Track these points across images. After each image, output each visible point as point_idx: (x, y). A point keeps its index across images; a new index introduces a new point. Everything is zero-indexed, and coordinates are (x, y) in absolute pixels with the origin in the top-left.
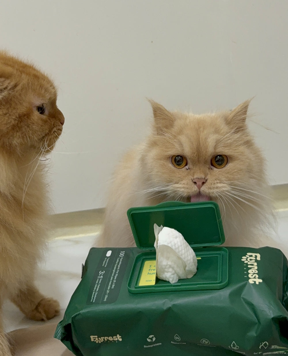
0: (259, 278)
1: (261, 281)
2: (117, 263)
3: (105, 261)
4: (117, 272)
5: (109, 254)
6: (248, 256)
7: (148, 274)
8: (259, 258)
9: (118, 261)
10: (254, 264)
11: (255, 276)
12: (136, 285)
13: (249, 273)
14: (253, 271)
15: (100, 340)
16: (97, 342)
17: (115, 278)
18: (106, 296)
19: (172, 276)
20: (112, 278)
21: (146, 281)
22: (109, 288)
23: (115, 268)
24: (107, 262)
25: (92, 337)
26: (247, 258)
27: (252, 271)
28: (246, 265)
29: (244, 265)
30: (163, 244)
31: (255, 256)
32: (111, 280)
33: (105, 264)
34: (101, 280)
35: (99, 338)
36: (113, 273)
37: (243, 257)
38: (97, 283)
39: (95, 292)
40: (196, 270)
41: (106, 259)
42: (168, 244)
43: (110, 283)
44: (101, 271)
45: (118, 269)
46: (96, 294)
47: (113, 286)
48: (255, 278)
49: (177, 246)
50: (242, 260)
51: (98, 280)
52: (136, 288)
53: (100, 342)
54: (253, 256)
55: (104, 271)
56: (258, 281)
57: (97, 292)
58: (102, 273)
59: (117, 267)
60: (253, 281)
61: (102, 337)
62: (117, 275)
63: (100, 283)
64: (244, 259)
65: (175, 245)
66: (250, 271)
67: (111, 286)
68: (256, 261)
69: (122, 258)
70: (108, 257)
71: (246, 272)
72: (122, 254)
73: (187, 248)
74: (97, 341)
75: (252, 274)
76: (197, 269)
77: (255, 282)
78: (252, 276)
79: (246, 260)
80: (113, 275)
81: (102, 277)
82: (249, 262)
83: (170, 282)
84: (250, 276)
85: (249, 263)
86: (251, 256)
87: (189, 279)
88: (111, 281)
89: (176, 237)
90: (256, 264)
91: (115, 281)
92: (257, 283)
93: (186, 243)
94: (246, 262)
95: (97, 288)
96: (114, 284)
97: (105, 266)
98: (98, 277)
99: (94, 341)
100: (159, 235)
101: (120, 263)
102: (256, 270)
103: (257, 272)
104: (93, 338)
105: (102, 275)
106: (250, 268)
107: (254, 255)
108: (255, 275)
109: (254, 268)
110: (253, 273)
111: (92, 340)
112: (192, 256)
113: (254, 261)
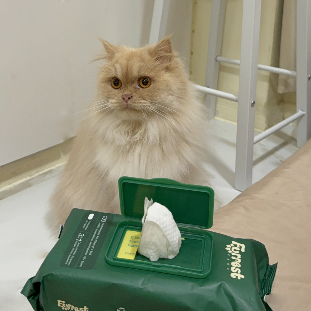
0: (241, 273)
1: (243, 277)
2: (98, 227)
3: (85, 224)
4: (97, 238)
5: (91, 217)
6: (233, 246)
7: (128, 246)
8: (243, 250)
9: (99, 225)
10: (238, 256)
11: (238, 271)
12: (114, 256)
13: (232, 266)
14: (237, 264)
15: (67, 306)
16: (63, 309)
17: (94, 244)
18: (82, 262)
19: (153, 254)
20: (90, 244)
21: (126, 253)
22: (86, 254)
23: (95, 233)
24: (88, 225)
25: (59, 301)
26: (232, 247)
27: (235, 264)
28: (229, 255)
29: (228, 255)
30: (151, 220)
31: (239, 247)
32: (89, 245)
33: (86, 227)
34: (79, 244)
35: (66, 305)
36: (93, 238)
37: (228, 246)
38: (74, 246)
39: (72, 255)
40: (178, 251)
41: (87, 221)
42: (156, 221)
43: (88, 249)
44: (80, 234)
45: (98, 234)
46: (72, 258)
47: (91, 252)
48: (237, 273)
49: (165, 225)
50: (227, 249)
51: (76, 243)
52: (114, 259)
53: (66, 309)
54: (237, 246)
55: (83, 234)
56: (240, 276)
57: (73, 256)
58: (81, 235)
59: (98, 232)
60: (235, 276)
61: (70, 304)
62: (96, 241)
63: (77, 247)
64: (228, 247)
65: (163, 223)
66: (233, 263)
67: (89, 252)
68: (241, 253)
69: (104, 223)
70: (89, 220)
71: (228, 264)
72: (104, 219)
73: (175, 228)
74: (63, 307)
75: (235, 268)
76: (180, 250)
77: (237, 277)
78: (235, 269)
79: (230, 249)
80: (92, 240)
81: (81, 240)
82: (233, 252)
83: (150, 259)
84: (232, 269)
85: (233, 254)
86: (236, 246)
87: (169, 259)
88: (89, 247)
89: (166, 216)
90: (239, 256)
91: (93, 247)
92: (239, 278)
93: (174, 223)
94: (230, 252)
95: (74, 251)
96: (92, 250)
97: (86, 229)
98: (77, 240)
99: (60, 307)
100: (149, 209)
101: (101, 228)
102: (240, 263)
103: (240, 266)
104: (61, 302)
105: (81, 238)
106: (234, 260)
107: (239, 244)
108: (237, 269)
109: (237, 260)
110: (236, 266)
111: (59, 305)
112: (178, 238)
113: (238, 252)
